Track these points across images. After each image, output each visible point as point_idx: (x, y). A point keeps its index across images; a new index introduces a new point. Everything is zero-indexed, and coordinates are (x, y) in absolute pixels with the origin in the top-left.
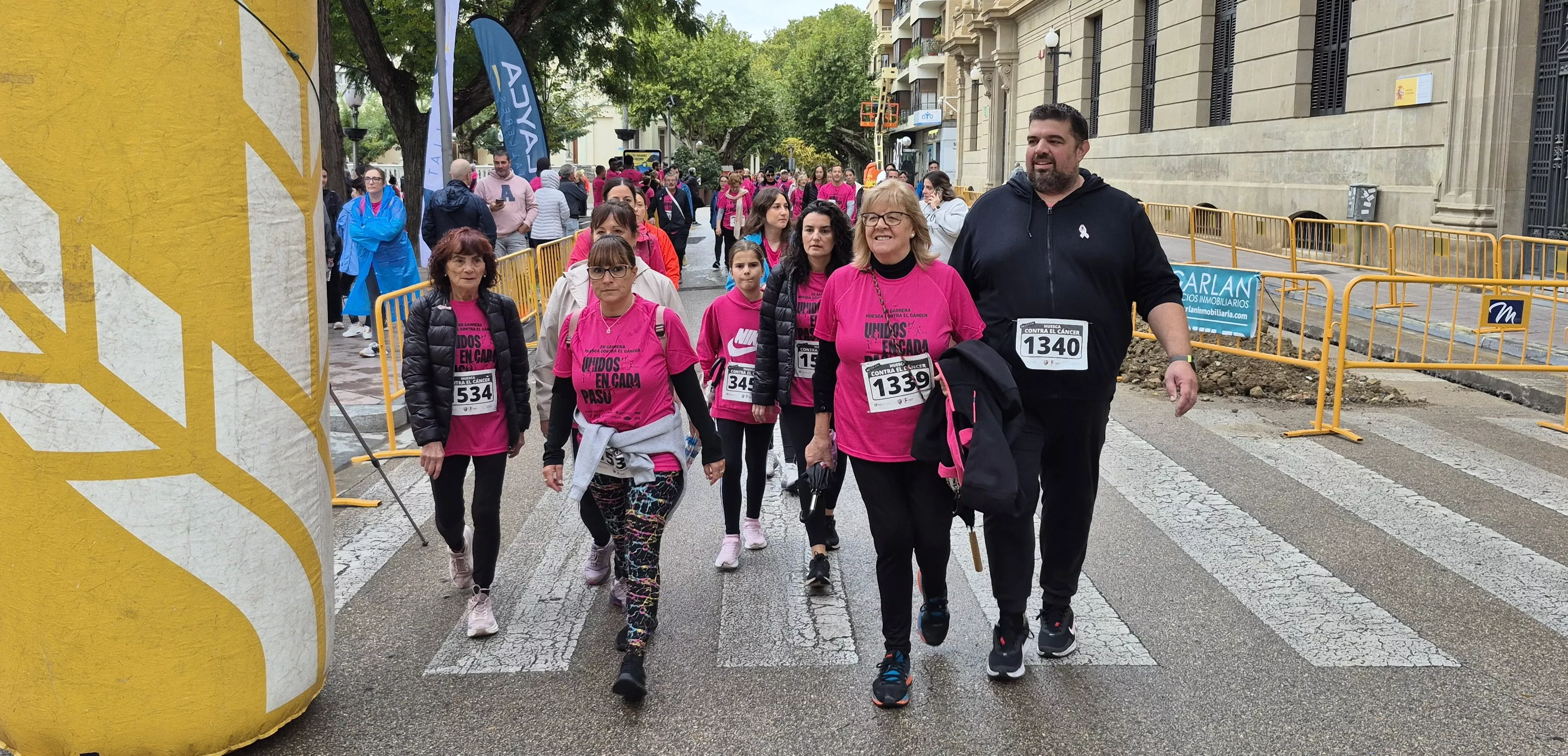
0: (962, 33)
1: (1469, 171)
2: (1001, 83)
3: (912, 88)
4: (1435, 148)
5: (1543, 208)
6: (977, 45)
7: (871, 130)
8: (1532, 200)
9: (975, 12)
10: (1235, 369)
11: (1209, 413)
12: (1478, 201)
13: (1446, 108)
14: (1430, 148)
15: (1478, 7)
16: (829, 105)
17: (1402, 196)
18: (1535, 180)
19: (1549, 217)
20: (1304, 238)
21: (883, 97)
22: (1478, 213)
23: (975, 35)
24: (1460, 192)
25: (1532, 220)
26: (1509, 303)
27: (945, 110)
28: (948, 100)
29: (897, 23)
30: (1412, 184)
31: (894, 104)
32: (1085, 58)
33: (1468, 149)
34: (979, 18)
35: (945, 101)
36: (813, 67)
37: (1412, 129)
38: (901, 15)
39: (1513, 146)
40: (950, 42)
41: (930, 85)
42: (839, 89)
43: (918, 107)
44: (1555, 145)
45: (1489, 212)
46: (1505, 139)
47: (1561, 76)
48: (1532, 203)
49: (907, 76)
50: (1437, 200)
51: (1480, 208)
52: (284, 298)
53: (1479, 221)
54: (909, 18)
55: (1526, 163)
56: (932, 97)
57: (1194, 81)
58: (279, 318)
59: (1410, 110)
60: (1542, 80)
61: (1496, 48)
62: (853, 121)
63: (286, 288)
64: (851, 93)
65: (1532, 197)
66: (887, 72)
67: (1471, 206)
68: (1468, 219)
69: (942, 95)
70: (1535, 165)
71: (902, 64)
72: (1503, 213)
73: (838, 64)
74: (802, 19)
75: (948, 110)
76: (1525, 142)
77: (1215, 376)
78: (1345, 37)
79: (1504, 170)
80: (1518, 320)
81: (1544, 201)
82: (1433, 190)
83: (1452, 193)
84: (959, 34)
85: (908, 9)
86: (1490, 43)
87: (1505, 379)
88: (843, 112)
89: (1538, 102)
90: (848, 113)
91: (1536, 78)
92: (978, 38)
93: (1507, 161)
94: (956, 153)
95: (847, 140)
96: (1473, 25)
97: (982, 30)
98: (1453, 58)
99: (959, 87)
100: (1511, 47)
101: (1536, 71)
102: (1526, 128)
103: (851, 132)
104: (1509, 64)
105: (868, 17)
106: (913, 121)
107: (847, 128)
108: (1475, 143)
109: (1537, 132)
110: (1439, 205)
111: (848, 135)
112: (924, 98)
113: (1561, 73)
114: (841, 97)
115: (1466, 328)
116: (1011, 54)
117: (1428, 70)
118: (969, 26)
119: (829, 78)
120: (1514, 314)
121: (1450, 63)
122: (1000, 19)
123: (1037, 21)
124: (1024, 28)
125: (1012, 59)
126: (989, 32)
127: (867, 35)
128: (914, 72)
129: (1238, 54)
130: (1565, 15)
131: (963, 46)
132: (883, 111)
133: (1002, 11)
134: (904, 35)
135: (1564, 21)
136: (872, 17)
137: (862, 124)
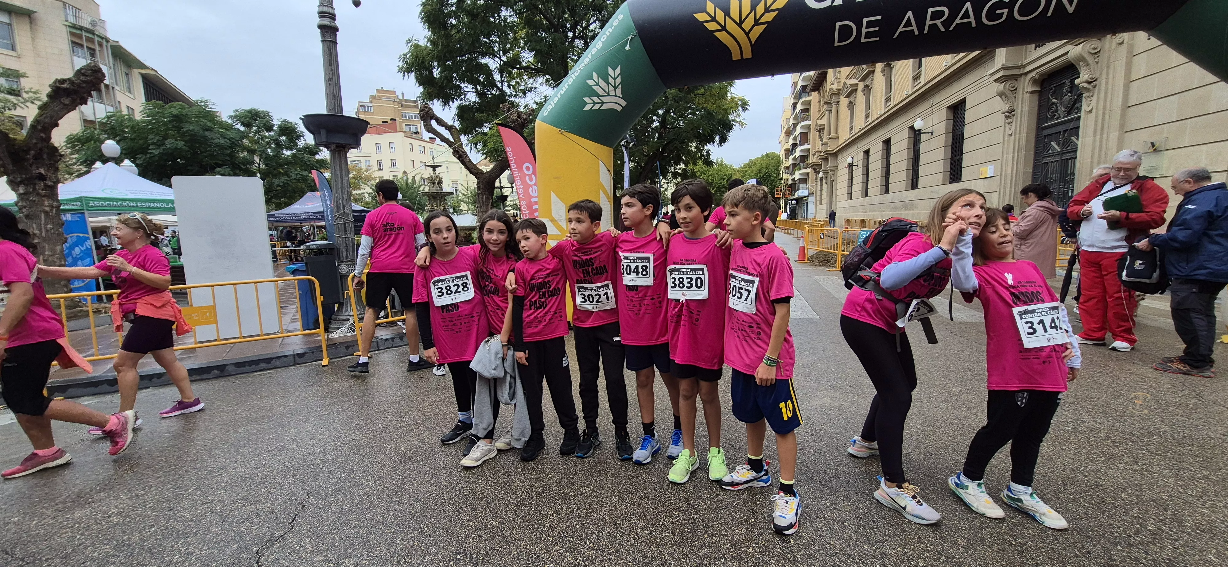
0: (816, 160)
2: (831, 178)
3: (797, 182)
6: (821, 165)
7: (779, 198)
9: (821, 152)
13: (998, 178)
14: (994, 193)
15: (1010, 139)
21: (785, 186)
23: (821, 160)
27: (810, 190)
29: (791, 158)
31: (789, 189)
32: (863, 167)
33: (1007, 193)
34: (822, 154)
35: (810, 186)
37: (986, 187)
38: (792, 155)
40: (811, 164)
41: (804, 181)
43: (799, 189)
49: (795, 178)
54: (795, 156)
56: (805, 185)
57: (904, 174)
59: (986, 179)
60: (1035, 165)
61: (1016, 154)
66: (785, 176)
69: (808, 184)
71: (793, 173)
78: (962, 153)
84: (814, 160)
85: (795, 153)
86: (1014, 152)
91: (1033, 165)
92: (822, 162)
94: (814, 206)
96: (1007, 146)
98: (1000, 159)
99: (815, 180)
100: (1022, 153)
101: (1033, 161)
104: (1021, 160)
106: (798, 194)
108: (1009, 190)
112: (801, 186)
113: (1043, 162)
116: (834, 167)
117: (992, 164)
118: (818, 157)
121: (1000, 161)
122: (830, 154)
123: (845, 154)
124: (840, 157)
125: (835, 169)
126: (826, 159)
127: (778, 163)
128: (797, 176)
129: (921, 162)
130: (1045, 140)
131: (816, 165)
132: (784, 191)
133: (831, 151)
134: (794, 162)
135: (1044, 142)
136: (781, 156)
137: (776, 196)
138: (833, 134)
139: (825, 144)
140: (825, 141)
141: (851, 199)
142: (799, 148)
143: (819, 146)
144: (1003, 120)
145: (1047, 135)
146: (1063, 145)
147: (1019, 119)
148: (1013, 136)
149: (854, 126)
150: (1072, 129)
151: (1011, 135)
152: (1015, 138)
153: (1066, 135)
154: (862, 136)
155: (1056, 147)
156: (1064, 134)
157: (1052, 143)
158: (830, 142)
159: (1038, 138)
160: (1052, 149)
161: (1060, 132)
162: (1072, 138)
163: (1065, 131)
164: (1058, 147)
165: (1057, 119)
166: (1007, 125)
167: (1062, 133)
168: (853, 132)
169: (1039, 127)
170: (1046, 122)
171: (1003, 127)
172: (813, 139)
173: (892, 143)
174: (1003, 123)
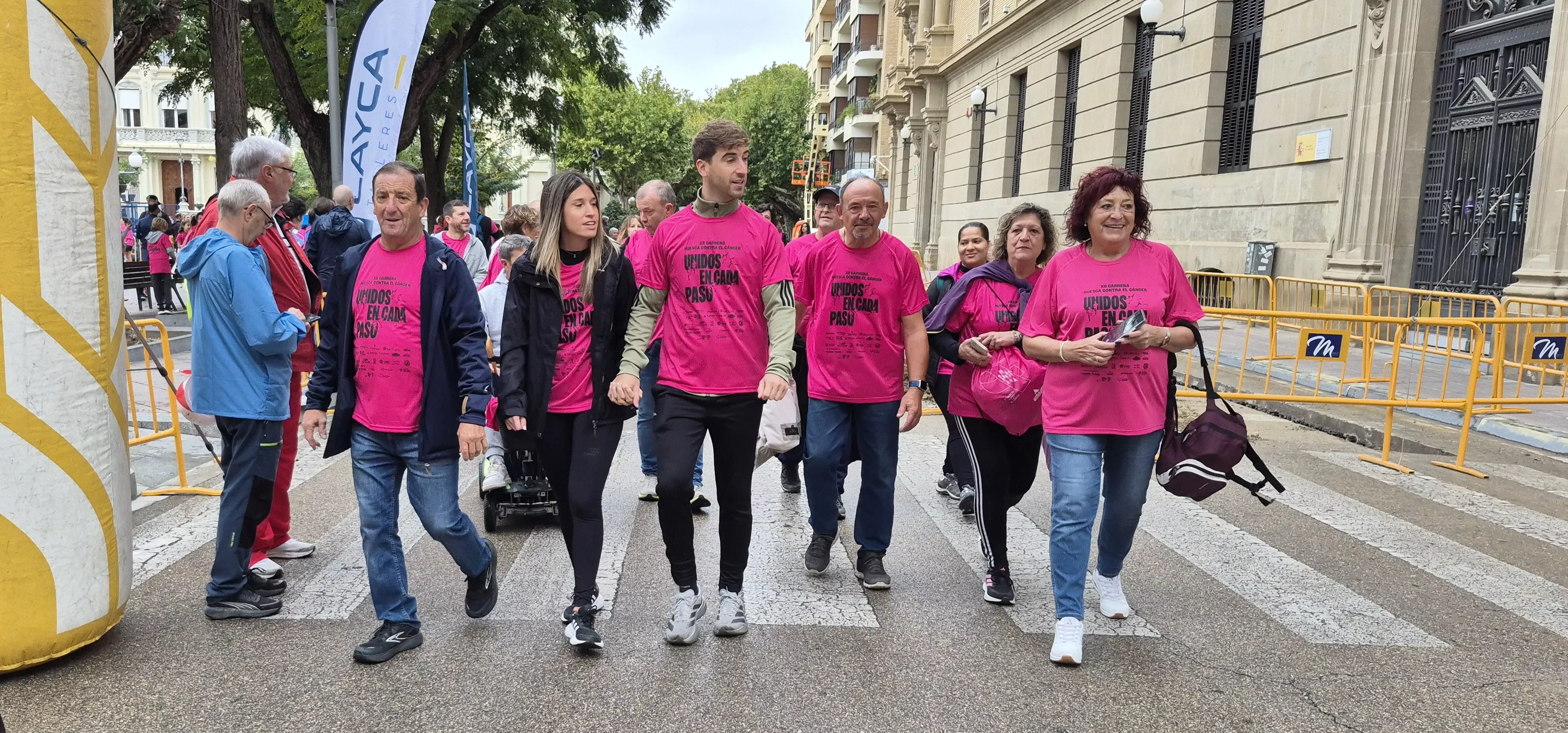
0: (895, 91)
1: (1359, 227)
2: (930, 141)
3: (847, 147)
4: (1330, 204)
5: (1430, 264)
6: (908, 104)
7: (802, 187)
8: (1420, 257)
9: (907, 70)
12: (1366, 257)
13: (1342, 164)
14: (1326, 205)
15: (1375, 61)
16: (762, 163)
17: (1297, 253)
18: (1423, 235)
19: (1435, 274)
20: (1207, 295)
21: (814, 154)
22: (1366, 268)
23: (906, 93)
24: (1350, 248)
25: (1419, 276)
26: (1327, 337)
27: (877, 169)
28: (881, 159)
29: (835, 81)
30: (1308, 241)
31: (826, 163)
32: (1010, 115)
33: (1360, 205)
34: (911, 75)
35: (878, 161)
36: (747, 124)
37: (1309, 187)
38: (838, 73)
39: (1403, 202)
40: (884, 100)
41: (865, 144)
42: (773, 147)
43: (851, 166)
44: (1443, 201)
45: (1377, 268)
46: (1395, 195)
47: (1452, 132)
48: (1420, 259)
49: (842, 135)
50: (1330, 256)
51: (1367, 264)
52: (71, 262)
53: (1367, 276)
54: (845, 77)
55: (1416, 217)
56: (866, 155)
58: (66, 279)
59: (1309, 167)
60: (1434, 136)
62: (785, 181)
63: (73, 252)
64: (785, 151)
65: (1420, 253)
66: (818, 130)
67: (1360, 262)
68: (1356, 274)
69: (875, 154)
70: (1424, 221)
71: (838, 123)
72: (1390, 268)
73: (773, 122)
74: (744, 78)
75: (881, 169)
76: (1415, 198)
78: (1252, 93)
79: (1393, 225)
80: (1336, 354)
81: (1431, 257)
82: (1327, 247)
83: (1343, 249)
84: (891, 92)
85: (845, 68)
86: (1384, 98)
87: (1352, 422)
88: (776, 170)
89: (1429, 158)
90: (782, 171)
91: (1428, 134)
92: (908, 96)
93: (1396, 216)
95: (781, 199)
96: (1368, 79)
97: (912, 89)
98: (1349, 114)
99: (891, 146)
100: (1405, 102)
101: (1429, 127)
102: (1416, 184)
103: (783, 190)
104: (1402, 119)
105: (806, 74)
107: (780, 187)
108: (1366, 198)
109: (1428, 188)
110: (1331, 261)
111: (782, 194)
112: (858, 157)
113: (1452, 129)
114: (774, 156)
115: (1335, 378)
116: (940, 112)
117: (1327, 126)
118: (902, 83)
119: (763, 136)
120: (1333, 347)
121: (1348, 119)
122: (930, 77)
123: (966, 78)
124: (953, 86)
125: (941, 117)
126: (919, 90)
127: (802, 94)
128: (849, 130)
129: (1152, 112)
130: (1458, 70)
131: (895, 104)
132: (813, 169)
133: (933, 68)
134: (840, 94)
135: (1458, 75)
136: (810, 75)
137: (793, 182)
138: (938, 24)
139: (920, 49)
140: (919, 39)
141: (977, 198)
142: (856, 57)
143: (903, 54)
144: (1360, 12)
145: (1465, 58)
146: (1503, 85)
147: (1400, 8)
148: (1384, 55)
149: (991, 7)
150: (1524, 45)
151: (1379, 50)
152: (1388, 59)
153: (1511, 61)
154: (1008, 33)
155: (1486, 90)
156: (1506, 57)
157: (1476, 79)
158: (932, 46)
159: (1442, 62)
160: (1475, 96)
161: (1497, 51)
162: (1527, 69)
163: (1508, 49)
164: (1492, 90)
165: (1491, 16)
166: (1370, 22)
167: (1501, 54)
168: (989, 19)
169: (1445, 35)
170: (1464, 23)
171: (1358, 28)
172: (889, 33)
173: (1083, 55)
174: (1360, 20)
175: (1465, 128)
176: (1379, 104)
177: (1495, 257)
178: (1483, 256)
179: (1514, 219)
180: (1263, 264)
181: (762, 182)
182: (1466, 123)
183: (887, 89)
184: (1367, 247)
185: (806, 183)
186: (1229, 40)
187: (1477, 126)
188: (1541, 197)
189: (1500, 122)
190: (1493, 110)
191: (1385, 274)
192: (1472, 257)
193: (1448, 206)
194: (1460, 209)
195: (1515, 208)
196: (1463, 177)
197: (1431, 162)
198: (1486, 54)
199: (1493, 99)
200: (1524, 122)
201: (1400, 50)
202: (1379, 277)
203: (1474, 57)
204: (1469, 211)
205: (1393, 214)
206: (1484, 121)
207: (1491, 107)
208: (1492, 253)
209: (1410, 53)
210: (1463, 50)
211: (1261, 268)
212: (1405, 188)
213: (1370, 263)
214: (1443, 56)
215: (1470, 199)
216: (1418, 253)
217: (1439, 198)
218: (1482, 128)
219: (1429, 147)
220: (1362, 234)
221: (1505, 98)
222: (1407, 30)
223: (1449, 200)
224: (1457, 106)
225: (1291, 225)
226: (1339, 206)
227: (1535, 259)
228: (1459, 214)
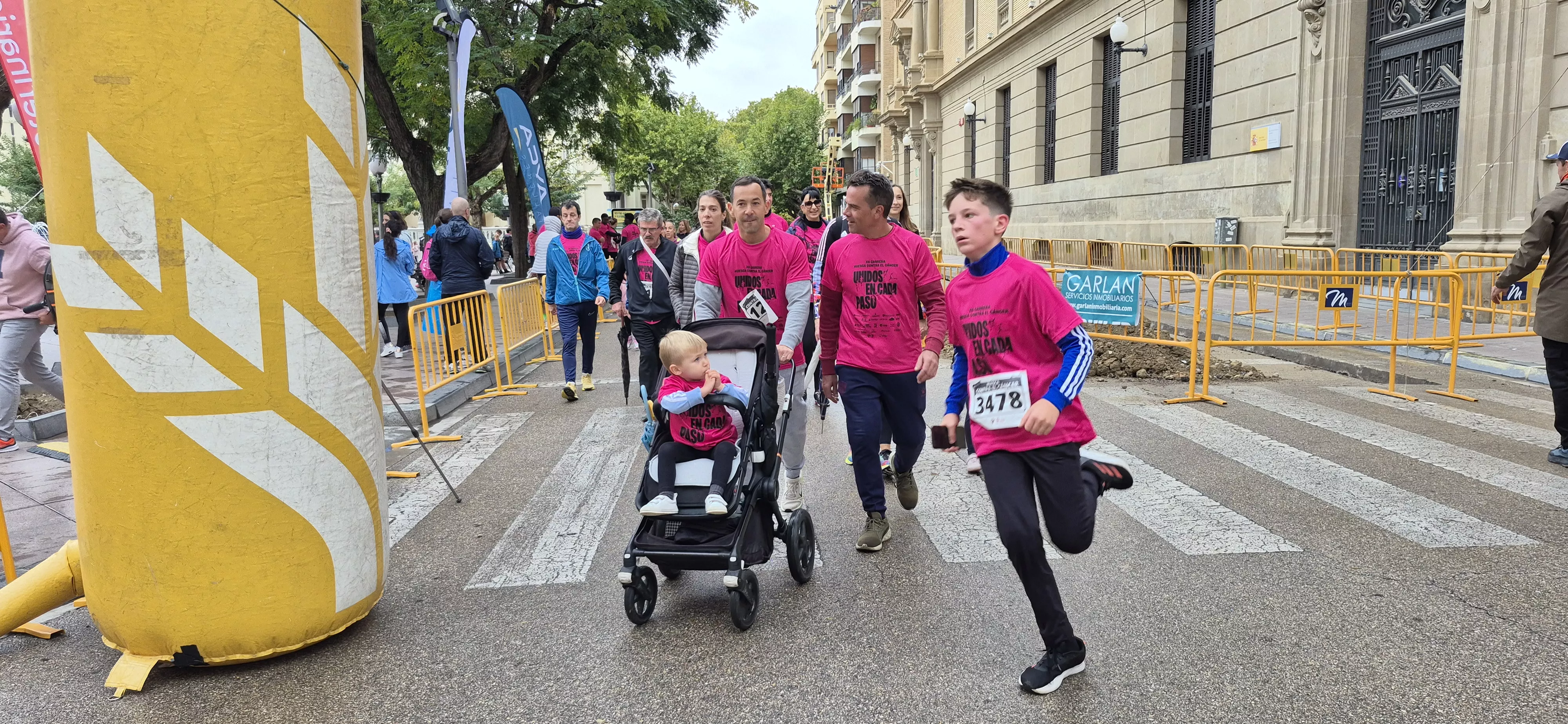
0: (895, 107)
1: (1312, 200)
2: (928, 147)
3: (854, 155)
4: (1284, 184)
5: (1372, 229)
6: (907, 117)
8: (1363, 223)
9: (905, 89)
10: (1124, 356)
11: (1103, 389)
12: (1319, 226)
13: (1292, 150)
14: (1281, 185)
15: (1315, 66)
16: (785, 171)
17: (1258, 225)
18: (1364, 206)
19: (1377, 237)
20: (1180, 260)
21: (830, 162)
22: (1319, 235)
23: (906, 108)
24: (1305, 219)
25: (1363, 236)
26: (1341, 290)
28: (884, 164)
29: (840, 101)
30: (1266, 215)
31: (840, 168)
32: (997, 124)
33: (1310, 182)
34: (909, 93)
35: (882, 165)
36: (771, 139)
37: (1265, 170)
38: (843, 94)
39: (1346, 179)
40: (885, 114)
41: (869, 152)
42: (793, 157)
44: (1380, 177)
45: (1328, 235)
46: (1340, 174)
47: (1383, 121)
48: (1363, 226)
49: (850, 145)
50: (1287, 227)
51: (1321, 231)
52: (341, 267)
53: (1321, 242)
54: (850, 97)
55: (1357, 192)
56: (871, 161)
57: (1087, 139)
58: (338, 283)
59: (1263, 154)
60: (1368, 124)
61: (1330, 99)
63: (343, 258)
64: (803, 160)
65: (1363, 221)
66: (830, 142)
67: (1314, 230)
68: (1312, 240)
69: (879, 160)
70: (1364, 194)
71: (845, 135)
72: (1339, 233)
73: (792, 136)
74: (760, 101)
76: (1356, 176)
77: (1107, 362)
78: (1209, 97)
79: (1339, 200)
80: (1348, 304)
81: (1372, 224)
82: (1283, 219)
83: (1298, 220)
84: (892, 108)
85: (849, 90)
86: (1325, 97)
87: (1337, 360)
88: (797, 176)
89: (1365, 143)
90: (801, 177)
91: (1363, 123)
92: (908, 111)
93: (1342, 191)
96: (1311, 81)
97: (911, 104)
98: (1296, 109)
99: (894, 152)
100: (1343, 100)
101: (1363, 117)
102: (1356, 164)
104: (1341, 115)
105: (815, 96)
108: (1316, 178)
109: (1365, 167)
110: (1288, 231)
113: (1383, 118)
114: (795, 164)
115: (1311, 326)
116: (935, 123)
117: (1276, 120)
118: (900, 100)
119: (784, 147)
120: (1346, 299)
121: (1295, 113)
122: (926, 94)
123: (957, 94)
124: (946, 101)
125: (937, 127)
126: (917, 105)
127: (815, 112)
128: (856, 140)
129: (1123, 114)
130: (1385, 70)
131: (896, 117)
132: (830, 174)
133: (928, 86)
134: (846, 111)
135: (1385, 75)
136: (819, 96)
137: (813, 185)
138: (930, 50)
139: (915, 71)
140: (913, 63)
142: (857, 81)
143: (899, 77)
144: (1299, 25)
145: (1390, 60)
146: (1424, 82)
147: (1334, 22)
148: (1323, 60)
149: (975, 34)
150: (1439, 49)
151: (1319, 56)
152: (1327, 64)
153: (1428, 61)
154: (992, 56)
155: (1410, 86)
156: (1424, 59)
157: (1401, 77)
158: (925, 68)
159: (1370, 65)
160: (1400, 91)
161: (1416, 54)
162: (1443, 67)
163: (1425, 52)
164: (1414, 86)
165: (1409, 26)
166: (1308, 34)
167: (1420, 56)
168: (974, 44)
169: (1371, 42)
170: (1387, 33)
171: (1299, 39)
172: (885, 59)
173: (1059, 70)
174: (1299, 33)
175: (1393, 117)
176: (1322, 100)
177: (1427, 221)
178: (1417, 221)
179: (1441, 189)
180: (1230, 236)
181: (786, 187)
182: (1394, 114)
183: (886, 105)
184: (1320, 218)
185: (825, 185)
186: (1185, 54)
187: (1405, 115)
188: (1466, 170)
189: (1423, 111)
190: (1416, 102)
191: (1336, 239)
192: (1407, 222)
193: (1383, 182)
194: (1394, 183)
195: (1442, 181)
196: (1395, 157)
197: (1366, 146)
198: (1408, 57)
199: (1416, 93)
200: (1444, 111)
201: (1336, 56)
202: (1331, 241)
203: (1397, 59)
204: (1402, 185)
205: (1339, 190)
206: (1409, 111)
207: (1414, 99)
208: (1425, 218)
209: (1344, 58)
210: (1387, 54)
211: (1229, 239)
212: (1347, 168)
213: (1322, 231)
214: (1370, 60)
215: (1402, 175)
216: (1361, 221)
217: (1376, 175)
218: (1408, 117)
219: (1365, 134)
220: (1314, 208)
221: (1426, 92)
222: (1341, 39)
223: (1384, 177)
224: (1385, 100)
225: (1251, 203)
226: (1291, 185)
227: (1465, 221)
228: (1394, 188)
